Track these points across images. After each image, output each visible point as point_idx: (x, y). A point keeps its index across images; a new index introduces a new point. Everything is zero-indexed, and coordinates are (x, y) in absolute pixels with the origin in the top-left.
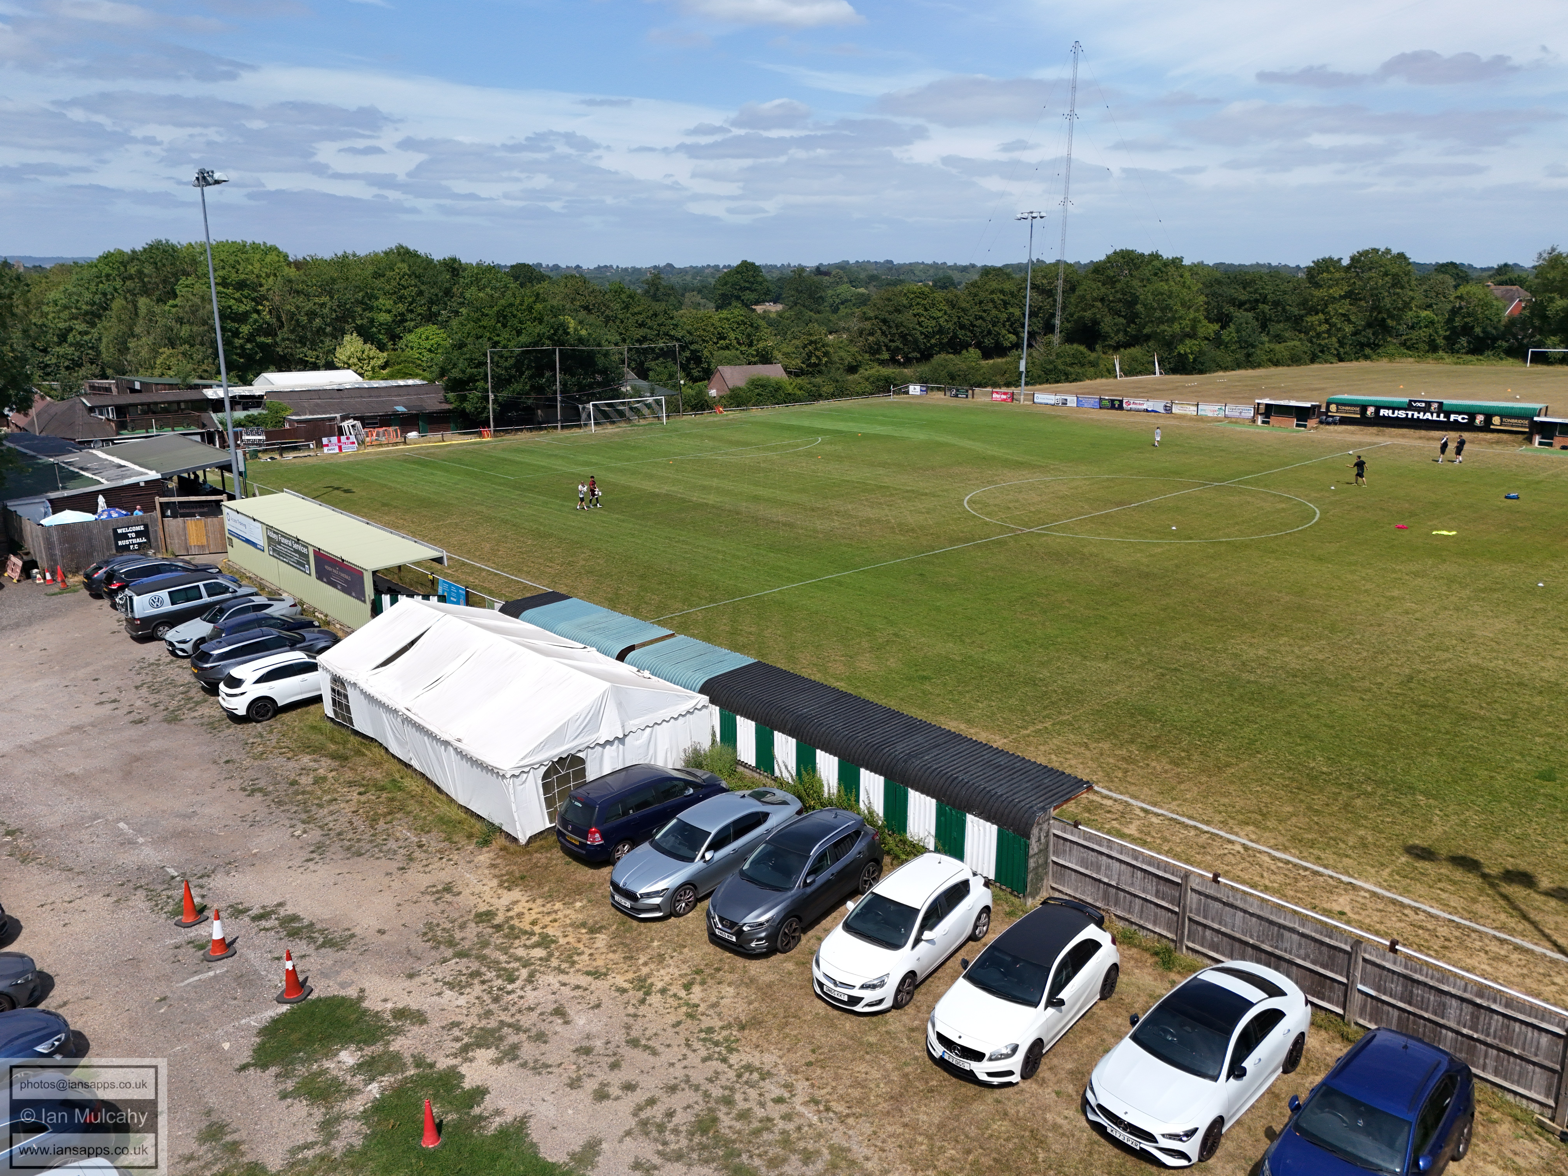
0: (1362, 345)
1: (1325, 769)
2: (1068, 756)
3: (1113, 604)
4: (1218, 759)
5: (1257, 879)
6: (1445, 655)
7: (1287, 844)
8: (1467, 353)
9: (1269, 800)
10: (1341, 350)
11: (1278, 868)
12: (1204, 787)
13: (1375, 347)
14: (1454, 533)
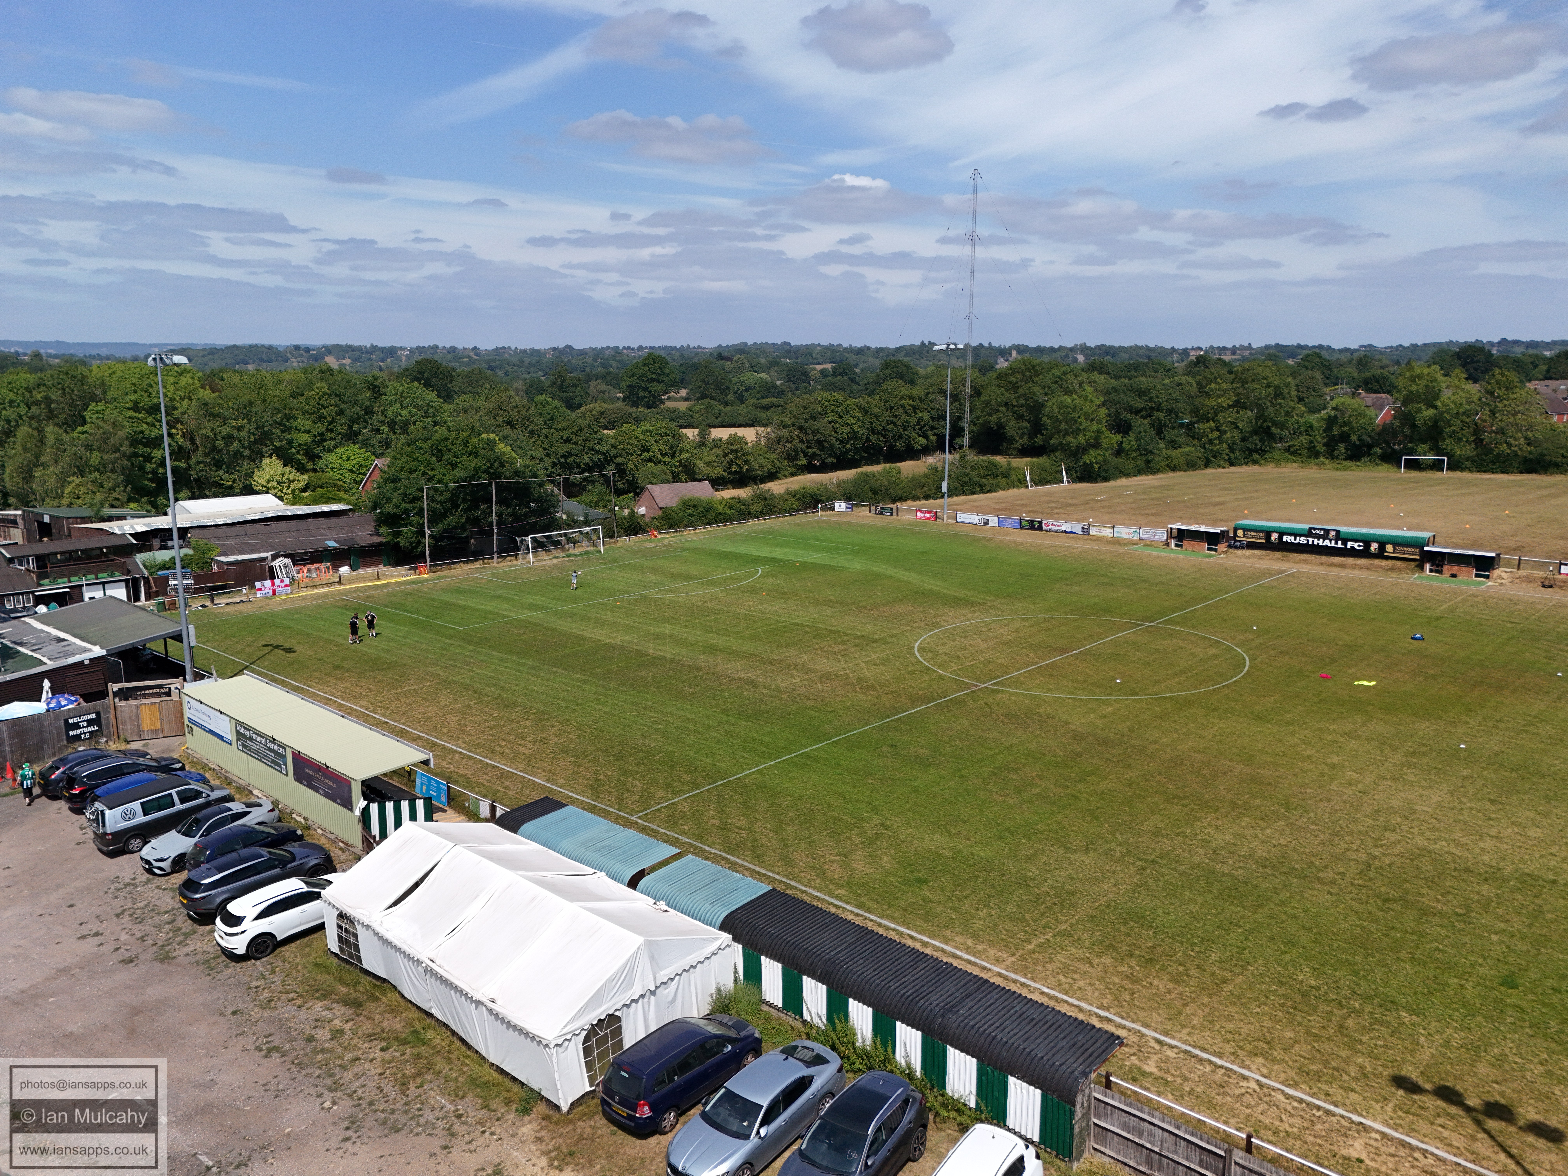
0: (1251, 451)
1: (1313, 983)
2: (1076, 976)
3: (1081, 780)
4: (1213, 973)
5: (1277, 1123)
6: (1394, 837)
7: (1297, 1078)
8: (1345, 459)
9: (1270, 1025)
10: (1232, 455)
11: (1294, 1108)
12: (1207, 1010)
13: (1262, 452)
14: (1373, 683)
